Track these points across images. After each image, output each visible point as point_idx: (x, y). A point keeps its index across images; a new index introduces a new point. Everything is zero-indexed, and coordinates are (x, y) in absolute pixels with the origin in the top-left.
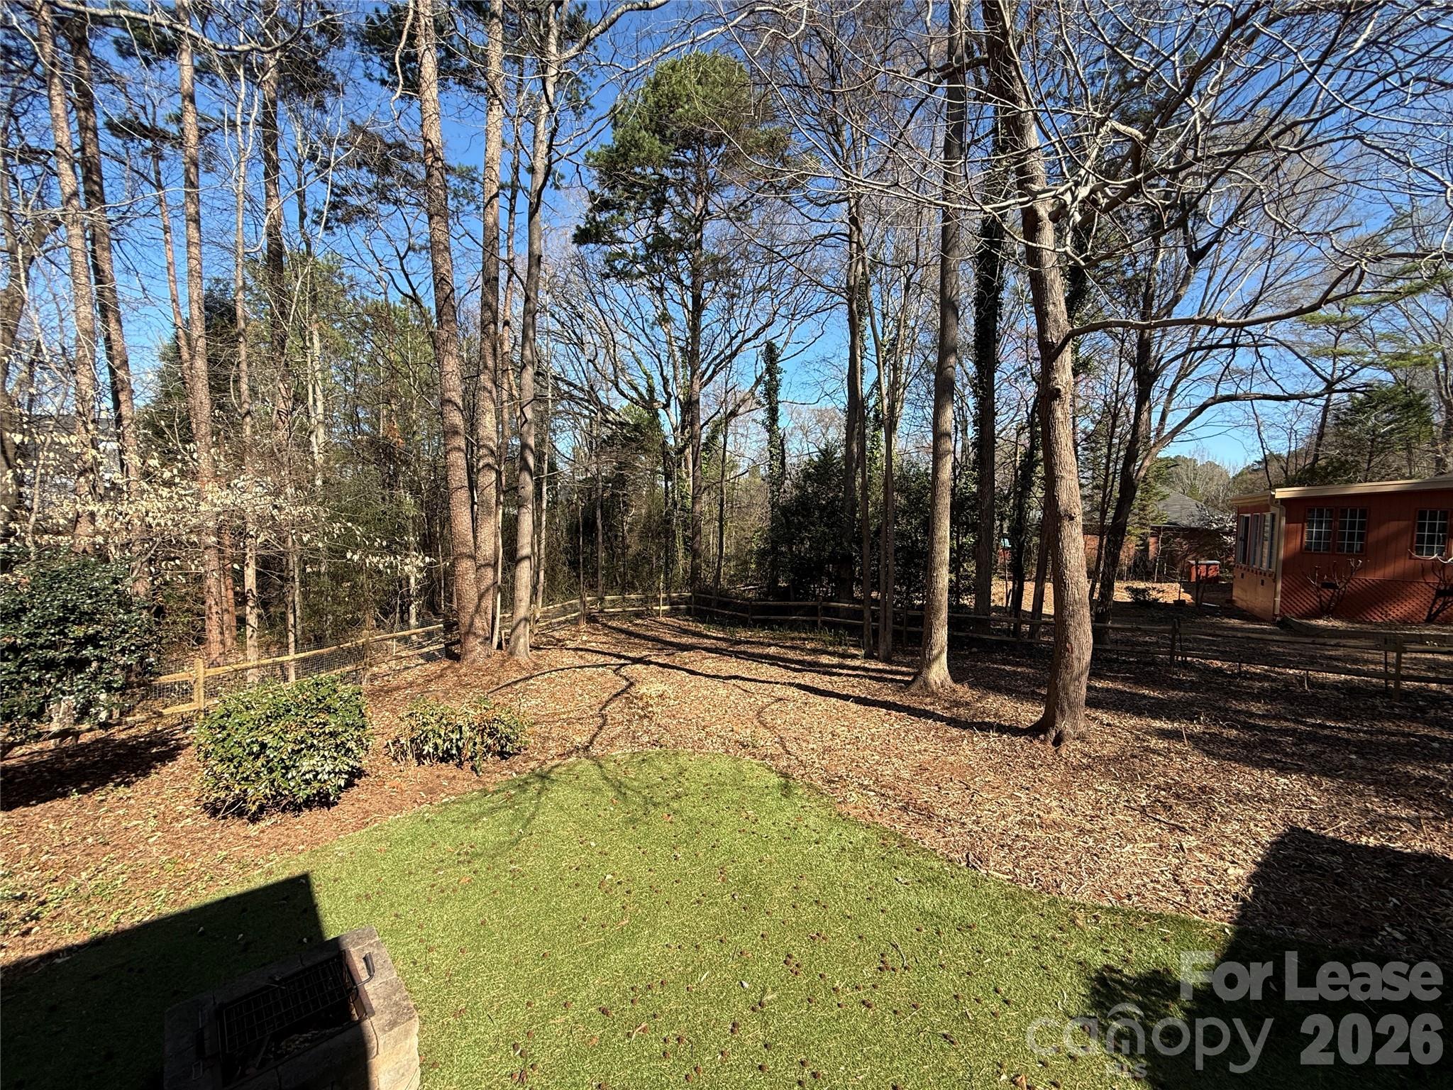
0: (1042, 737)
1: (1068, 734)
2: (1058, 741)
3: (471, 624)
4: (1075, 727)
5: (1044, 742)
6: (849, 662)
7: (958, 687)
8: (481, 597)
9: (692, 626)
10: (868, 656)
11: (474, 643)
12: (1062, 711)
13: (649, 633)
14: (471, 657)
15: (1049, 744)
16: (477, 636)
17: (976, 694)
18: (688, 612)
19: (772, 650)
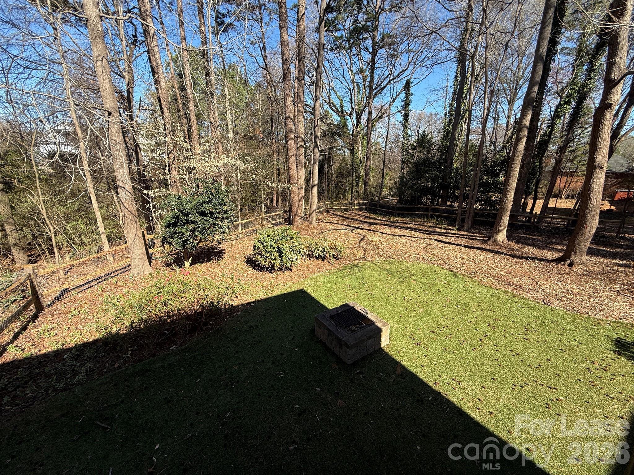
0: (562, 263)
1: (577, 262)
2: (571, 265)
3: (297, 212)
4: (580, 259)
5: (564, 265)
6: (449, 231)
7: (510, 243)
8: (300, 200)
9: (370, 215)
10: (459, 229)
11: (297, 219)
12: (575, 253)
13: (354, 218)
14: (297, 224)
15: (566, 266)
16: (299, 216)
17: (520, 246)
18: (366, 209)
19: (411, 226)
